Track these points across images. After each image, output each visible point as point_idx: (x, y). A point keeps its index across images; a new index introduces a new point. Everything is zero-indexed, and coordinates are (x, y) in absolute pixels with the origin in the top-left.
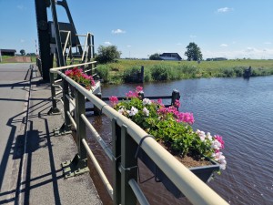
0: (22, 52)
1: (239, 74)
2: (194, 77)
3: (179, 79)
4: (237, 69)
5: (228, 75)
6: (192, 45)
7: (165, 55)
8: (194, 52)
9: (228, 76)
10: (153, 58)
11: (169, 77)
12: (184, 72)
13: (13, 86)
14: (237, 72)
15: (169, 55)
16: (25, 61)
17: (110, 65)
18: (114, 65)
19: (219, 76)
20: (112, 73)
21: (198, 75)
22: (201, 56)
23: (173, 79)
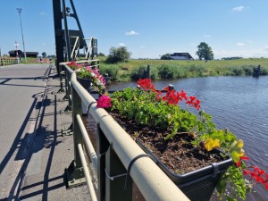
0: (44, 54)
1: (248, 73)
2: (201, 76)
3: (185, 77)
4: (247, 68)
5: (237, 73)
6: (203, 44)
7: (175, 54)
8: (205, 52)
9: (237, 75)
10: (164, 58)
11: (175, 75)
12: (192, 71)
13: (35, 79)
14: (246, 71)
15: (180, 55)
16: (46, 62)
17: (120, 64)
18: (124, 65)
19: (227, 75)
20: (121, 72)
21: (205, 74)
22: (212, 55)
23: (179, 78)
